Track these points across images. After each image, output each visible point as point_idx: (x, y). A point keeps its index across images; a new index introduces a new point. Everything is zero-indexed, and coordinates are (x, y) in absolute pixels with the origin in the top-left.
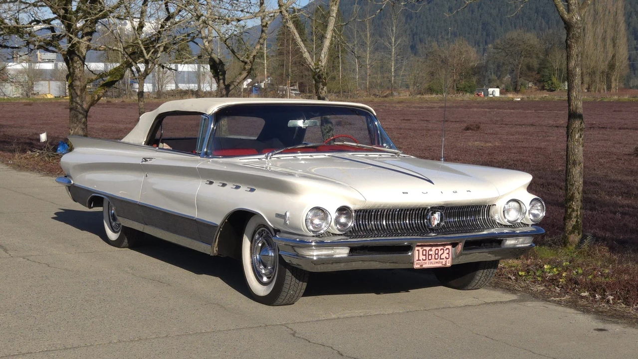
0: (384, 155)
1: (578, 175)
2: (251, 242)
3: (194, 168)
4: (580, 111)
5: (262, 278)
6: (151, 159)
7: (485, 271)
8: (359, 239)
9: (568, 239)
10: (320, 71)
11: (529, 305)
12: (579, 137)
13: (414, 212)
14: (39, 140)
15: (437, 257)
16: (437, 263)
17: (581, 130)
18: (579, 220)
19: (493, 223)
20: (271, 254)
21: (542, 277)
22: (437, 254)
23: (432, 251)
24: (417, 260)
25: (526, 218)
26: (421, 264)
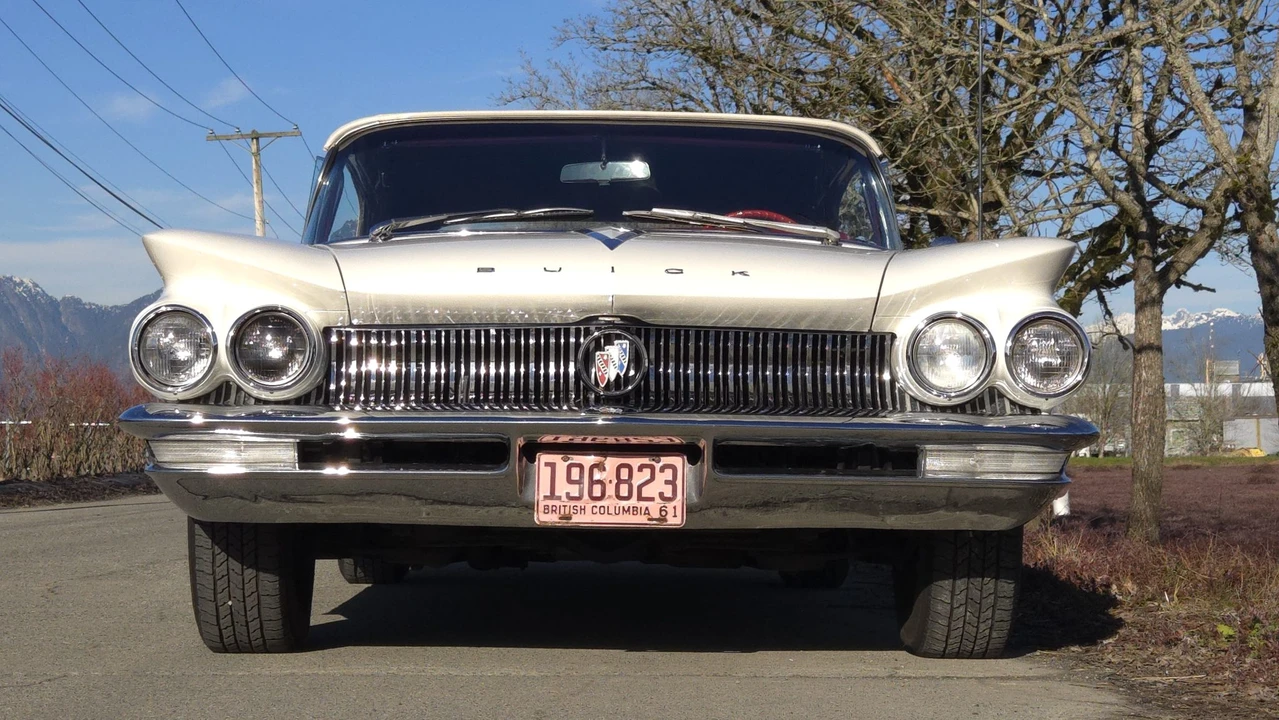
7: (961, 584)
15: (624, 492)
16: (626, 511)
22: (625, 481)
23: (604, 469)
24: (546, 497)
25: (1003, 378)
26: (562, 512)
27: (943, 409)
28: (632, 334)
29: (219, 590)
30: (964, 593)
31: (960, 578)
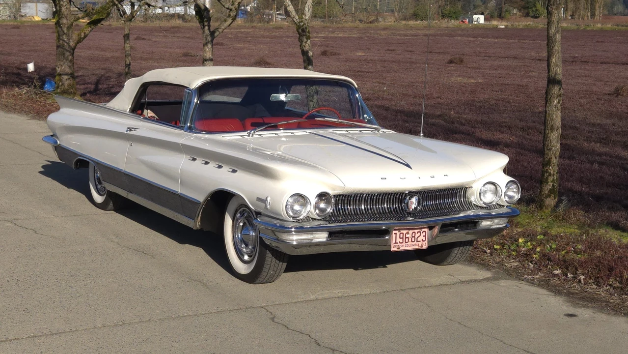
0: (365, 131)
1: (556, 140)
2: (233, 221)
3: (177, 144)
4: (559, 77)
5: (243, 256)
6: (135, 129)
7: (461, 248)
8: (338, 224)
9: (544, 202)
10: (304, 24)
11: (503, 284)
12: (557, 103)
13: (392, 197)
14: (26, 69)
15: (413, 240)
16: (413, 245)
17: (560, 96)
18: (555, 184)
19: (470, 206)
20: (252, 234)
21: (517, 251)
22: (413, 237)
23: (409, 234)
24: (394, 243)
25: (502, 200)
26: (398, 247)
29: (271, 269)
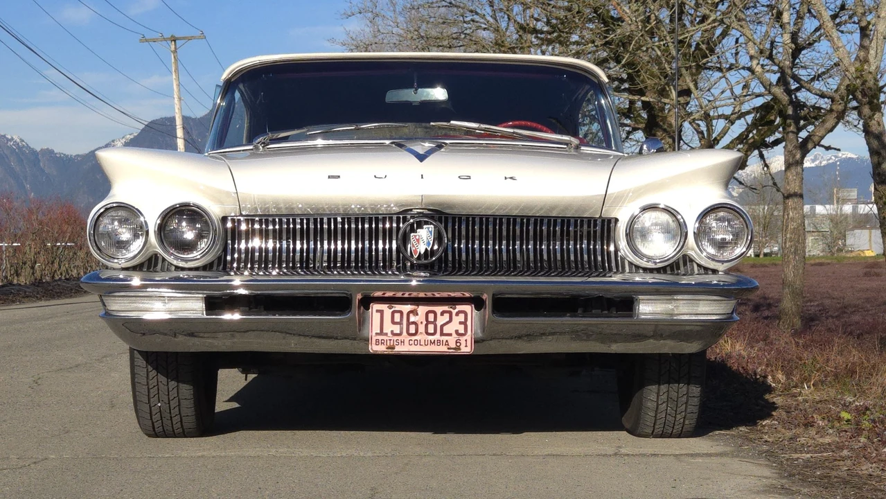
7: (664, 388)
15: (431, 330)
16: (433, 343)
22: (431, 323)
23: (417, 314)
24: (377, 334)
25: (693, 249)
26: (388, 344)
27: (651, 270)
28: (435, 221)
29: (152, 396)
30: (666, 394)
31: (663, 384)
